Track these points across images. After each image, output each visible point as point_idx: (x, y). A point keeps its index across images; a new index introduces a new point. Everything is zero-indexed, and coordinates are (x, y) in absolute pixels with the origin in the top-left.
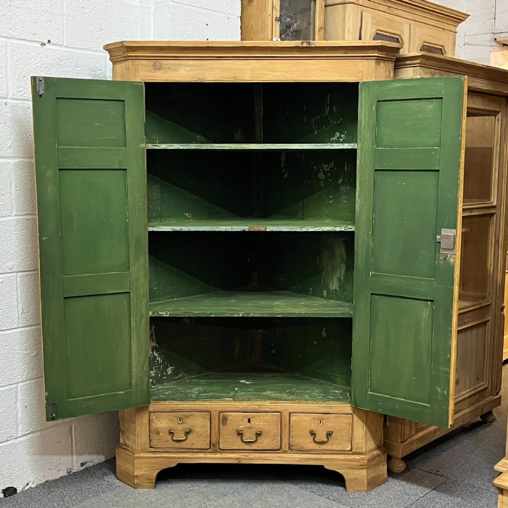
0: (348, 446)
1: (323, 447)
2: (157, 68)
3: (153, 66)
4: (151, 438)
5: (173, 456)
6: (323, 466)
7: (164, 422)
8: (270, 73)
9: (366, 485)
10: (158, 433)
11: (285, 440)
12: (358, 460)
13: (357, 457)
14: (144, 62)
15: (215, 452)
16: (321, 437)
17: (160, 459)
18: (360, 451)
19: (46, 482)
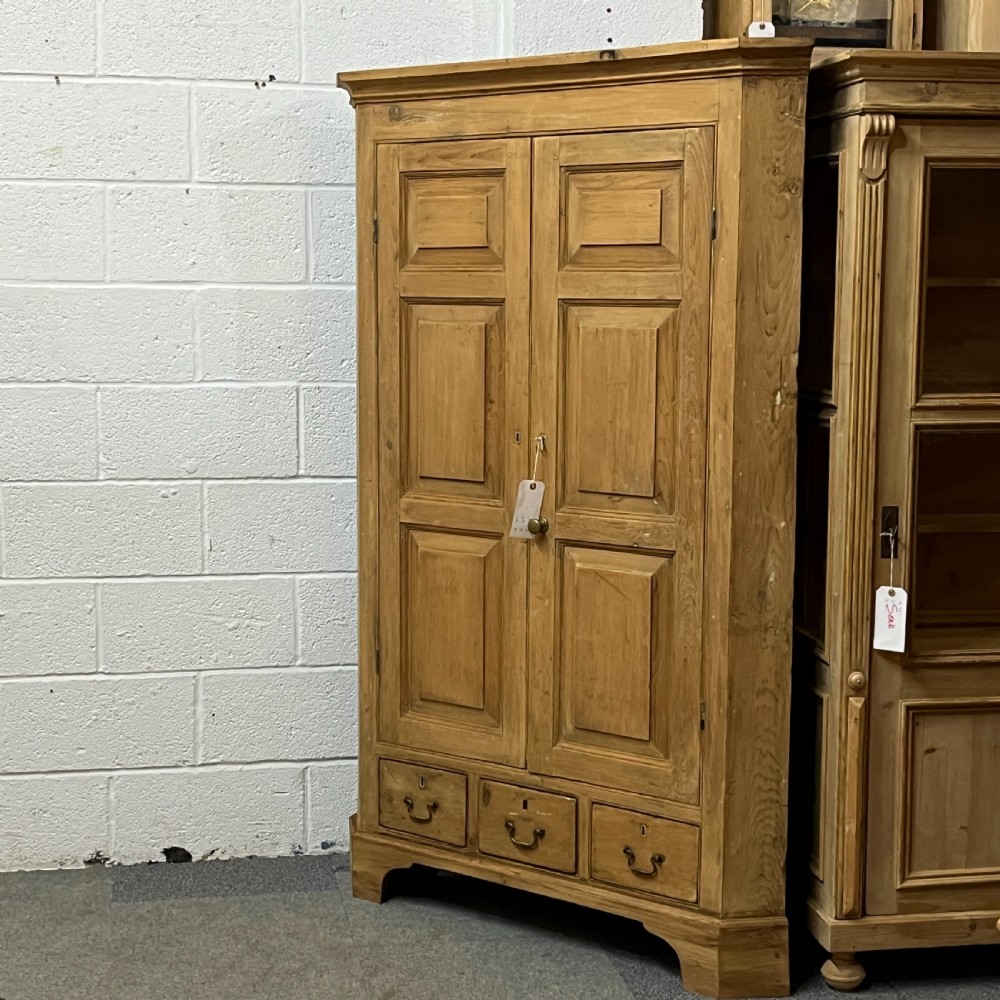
0: (691, 893)
1: (648, 886)
2: (396, 117)
3: (390, 114)
4: (382, 807)
5: (408, 847)
6: (641, 924)
7: (399, 781)
8: (563, 116)
9: (717, 984)
10: (390, 800)
11: (584, 856)
12: (703, 927)
13: (704, 920)
14: (378, 108)
15: (472, 855)
16: (645, 863)
17: (388, 849)
18: (712, 909)
19: (251, 857)
